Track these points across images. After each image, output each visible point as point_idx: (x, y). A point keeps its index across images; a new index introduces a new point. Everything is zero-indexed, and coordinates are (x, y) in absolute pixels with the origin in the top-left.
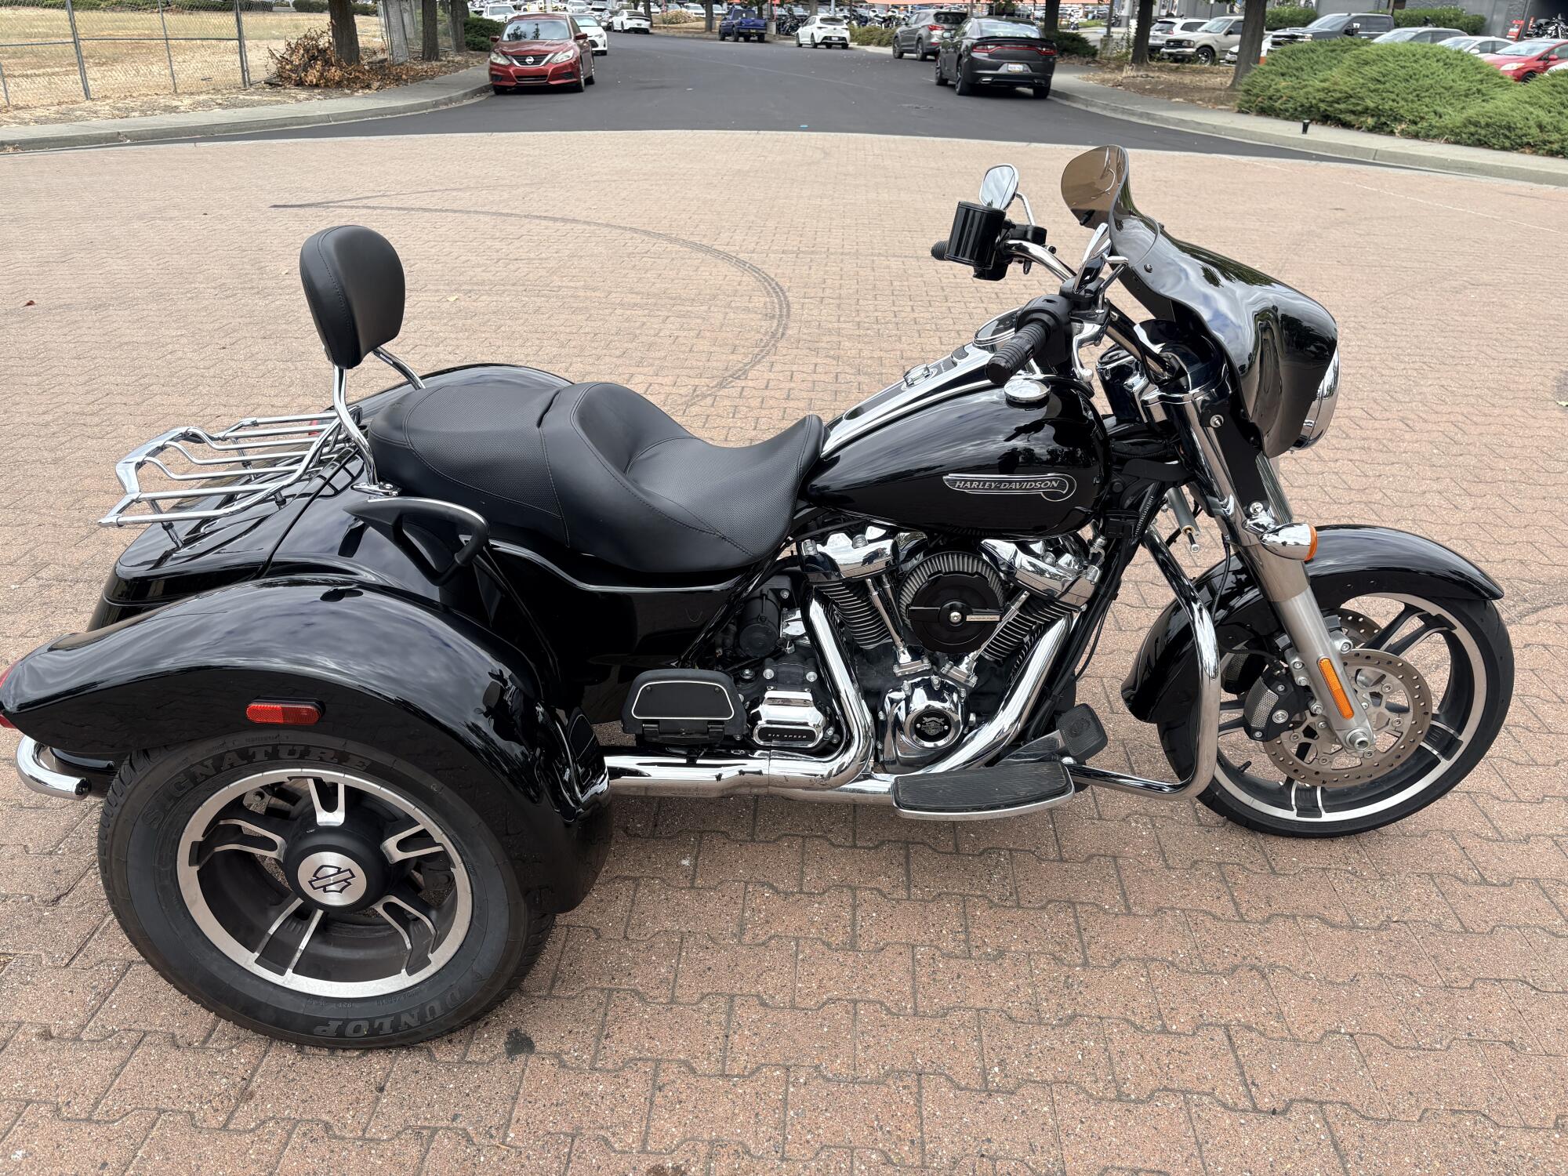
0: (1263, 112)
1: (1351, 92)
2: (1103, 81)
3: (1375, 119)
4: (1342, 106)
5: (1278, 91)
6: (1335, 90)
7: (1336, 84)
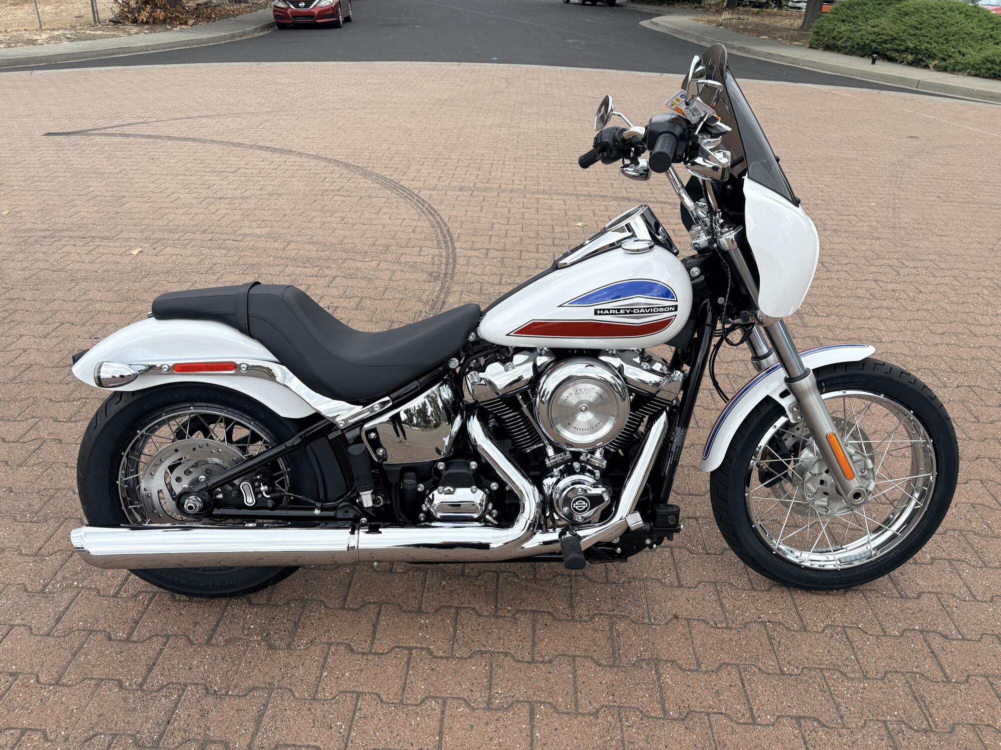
0: (828, 48)
1: (896, 36)
2: (709, 22)
3: (914, 56)
4: (889, 46)
5: (840, 33)
6: (883, 34)
7: (884, 29)
